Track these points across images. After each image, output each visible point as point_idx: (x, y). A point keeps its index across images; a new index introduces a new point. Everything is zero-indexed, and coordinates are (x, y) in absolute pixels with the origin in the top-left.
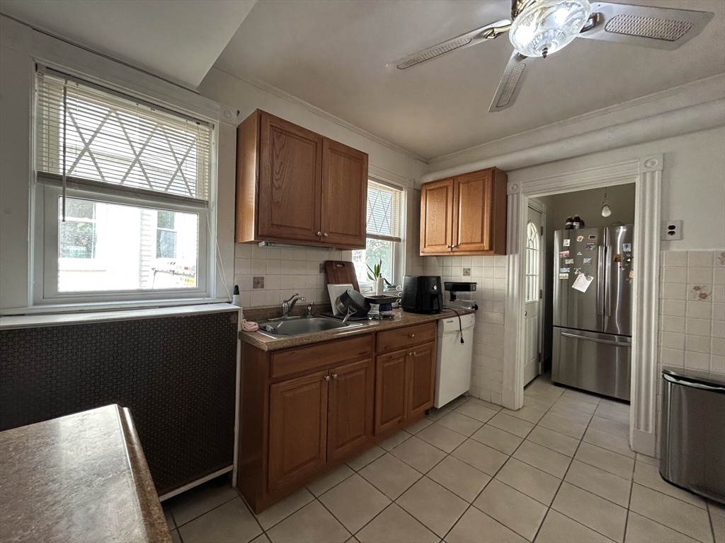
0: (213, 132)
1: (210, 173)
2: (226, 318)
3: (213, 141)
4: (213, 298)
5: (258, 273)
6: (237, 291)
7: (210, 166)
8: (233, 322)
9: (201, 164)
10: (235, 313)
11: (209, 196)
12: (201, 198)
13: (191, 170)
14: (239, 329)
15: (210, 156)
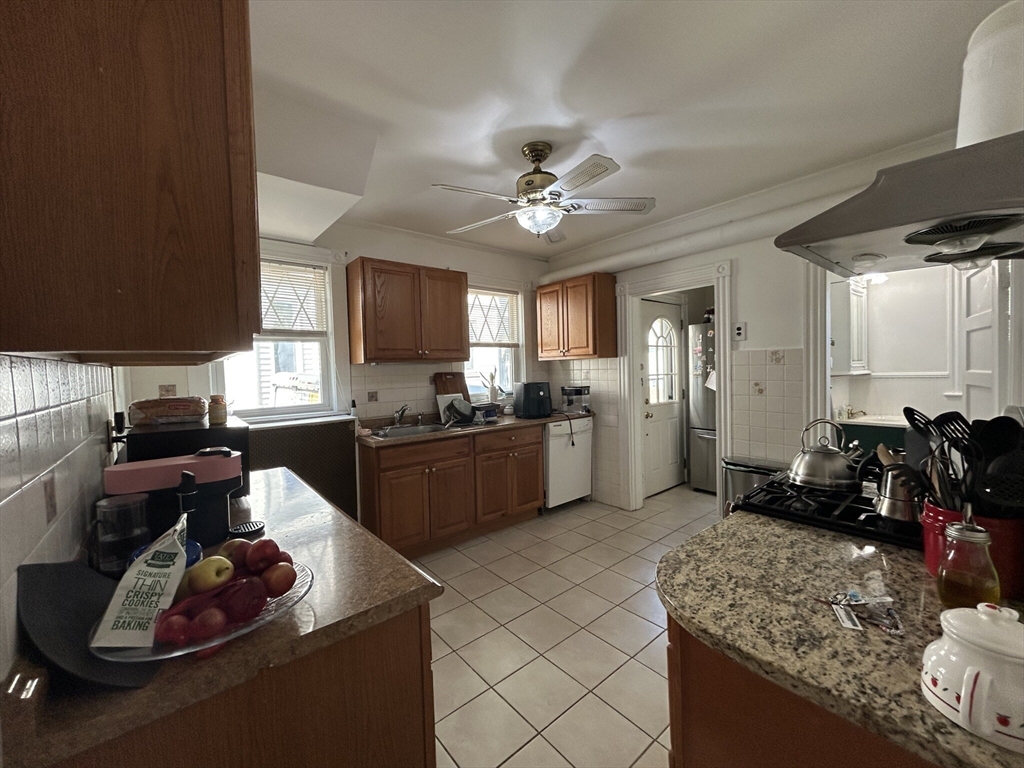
0: (327, 273)
1: (326, 307)
2: (347, 425)
3: (327, 280)
4: (335, 411)
5: (372, 388)
6: (354, 405)
7: (326, 301)
8: (352, 429)
9: (318, 301)
10: (352, 421)
11: (327, 327)
12: (320, 330)
13: (311, 307)
14: (356, 435)
15: (325, 294)
